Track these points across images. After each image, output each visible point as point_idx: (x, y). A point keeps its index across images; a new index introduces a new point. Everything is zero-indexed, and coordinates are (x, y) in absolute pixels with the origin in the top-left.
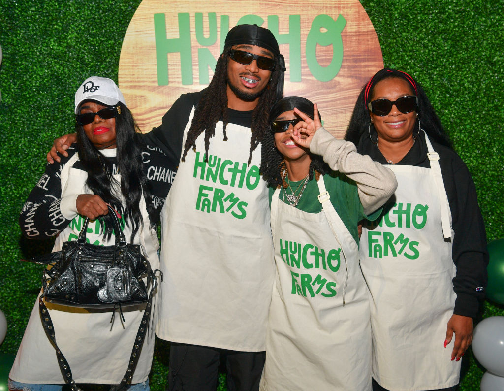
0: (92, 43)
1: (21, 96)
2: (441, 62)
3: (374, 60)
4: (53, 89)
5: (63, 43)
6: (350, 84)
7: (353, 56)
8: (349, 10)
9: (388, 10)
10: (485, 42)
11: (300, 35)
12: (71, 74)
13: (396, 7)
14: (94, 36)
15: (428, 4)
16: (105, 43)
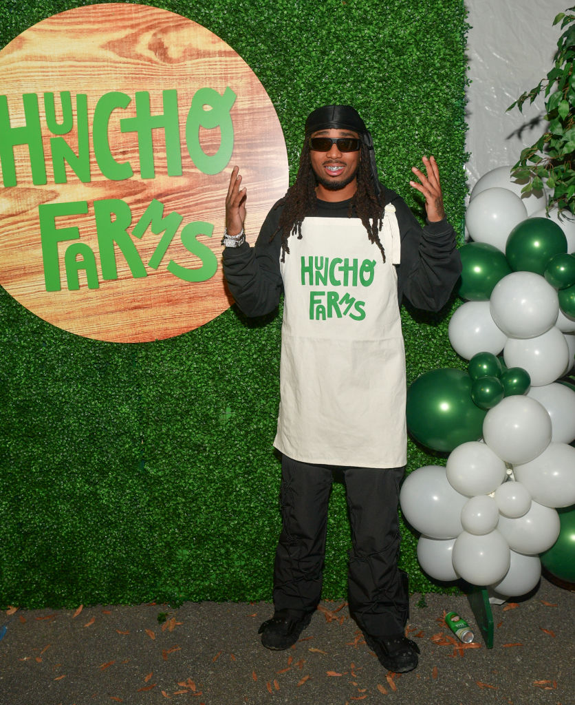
9: (291, 80)
10: (418, 118)
13: (300, 75)
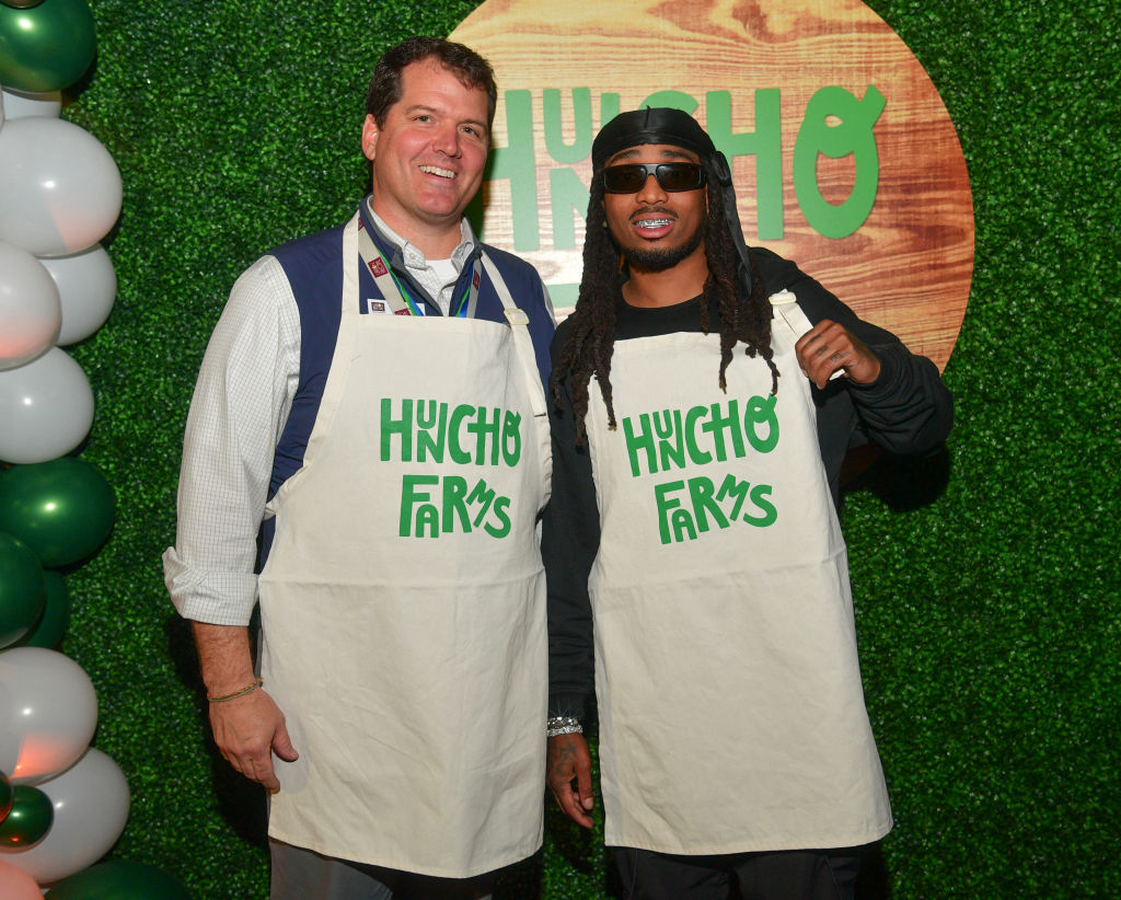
0: (314, 162)
1: (158, 284)
2: (1104, 188)
3: (951, 186)
4: (230, 266)
5: (251, 163)
6: (893, 243)
7: (902, 178)
8: (891, 74)
9: (981, 73)
11: (781, 134)
12: (268, 233)
13: (999, 65)
14: (317, 146)
15: (1072, 58)
16: (344, 161)
